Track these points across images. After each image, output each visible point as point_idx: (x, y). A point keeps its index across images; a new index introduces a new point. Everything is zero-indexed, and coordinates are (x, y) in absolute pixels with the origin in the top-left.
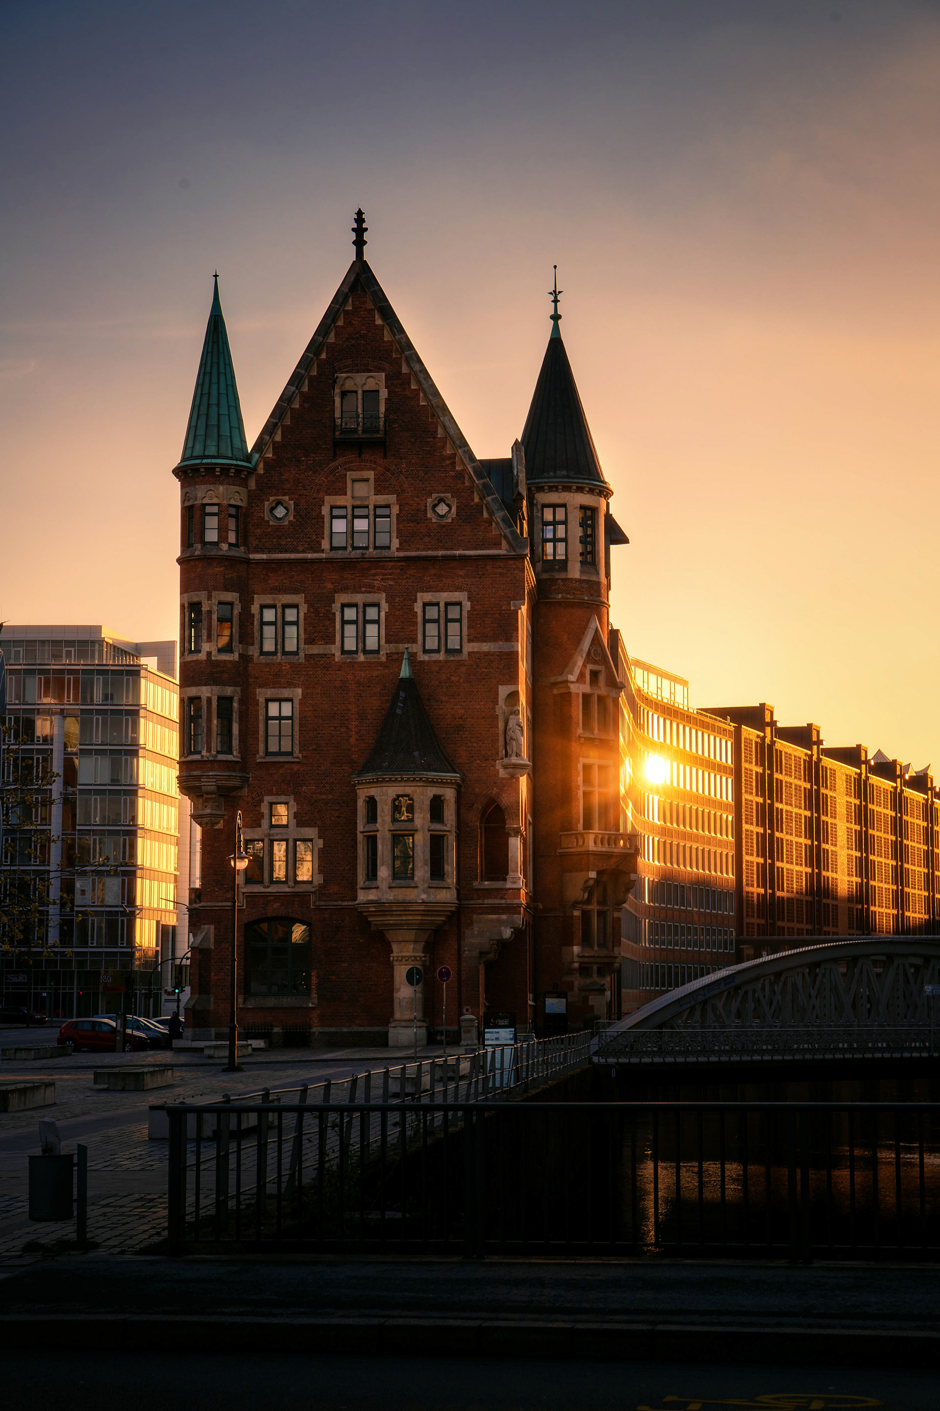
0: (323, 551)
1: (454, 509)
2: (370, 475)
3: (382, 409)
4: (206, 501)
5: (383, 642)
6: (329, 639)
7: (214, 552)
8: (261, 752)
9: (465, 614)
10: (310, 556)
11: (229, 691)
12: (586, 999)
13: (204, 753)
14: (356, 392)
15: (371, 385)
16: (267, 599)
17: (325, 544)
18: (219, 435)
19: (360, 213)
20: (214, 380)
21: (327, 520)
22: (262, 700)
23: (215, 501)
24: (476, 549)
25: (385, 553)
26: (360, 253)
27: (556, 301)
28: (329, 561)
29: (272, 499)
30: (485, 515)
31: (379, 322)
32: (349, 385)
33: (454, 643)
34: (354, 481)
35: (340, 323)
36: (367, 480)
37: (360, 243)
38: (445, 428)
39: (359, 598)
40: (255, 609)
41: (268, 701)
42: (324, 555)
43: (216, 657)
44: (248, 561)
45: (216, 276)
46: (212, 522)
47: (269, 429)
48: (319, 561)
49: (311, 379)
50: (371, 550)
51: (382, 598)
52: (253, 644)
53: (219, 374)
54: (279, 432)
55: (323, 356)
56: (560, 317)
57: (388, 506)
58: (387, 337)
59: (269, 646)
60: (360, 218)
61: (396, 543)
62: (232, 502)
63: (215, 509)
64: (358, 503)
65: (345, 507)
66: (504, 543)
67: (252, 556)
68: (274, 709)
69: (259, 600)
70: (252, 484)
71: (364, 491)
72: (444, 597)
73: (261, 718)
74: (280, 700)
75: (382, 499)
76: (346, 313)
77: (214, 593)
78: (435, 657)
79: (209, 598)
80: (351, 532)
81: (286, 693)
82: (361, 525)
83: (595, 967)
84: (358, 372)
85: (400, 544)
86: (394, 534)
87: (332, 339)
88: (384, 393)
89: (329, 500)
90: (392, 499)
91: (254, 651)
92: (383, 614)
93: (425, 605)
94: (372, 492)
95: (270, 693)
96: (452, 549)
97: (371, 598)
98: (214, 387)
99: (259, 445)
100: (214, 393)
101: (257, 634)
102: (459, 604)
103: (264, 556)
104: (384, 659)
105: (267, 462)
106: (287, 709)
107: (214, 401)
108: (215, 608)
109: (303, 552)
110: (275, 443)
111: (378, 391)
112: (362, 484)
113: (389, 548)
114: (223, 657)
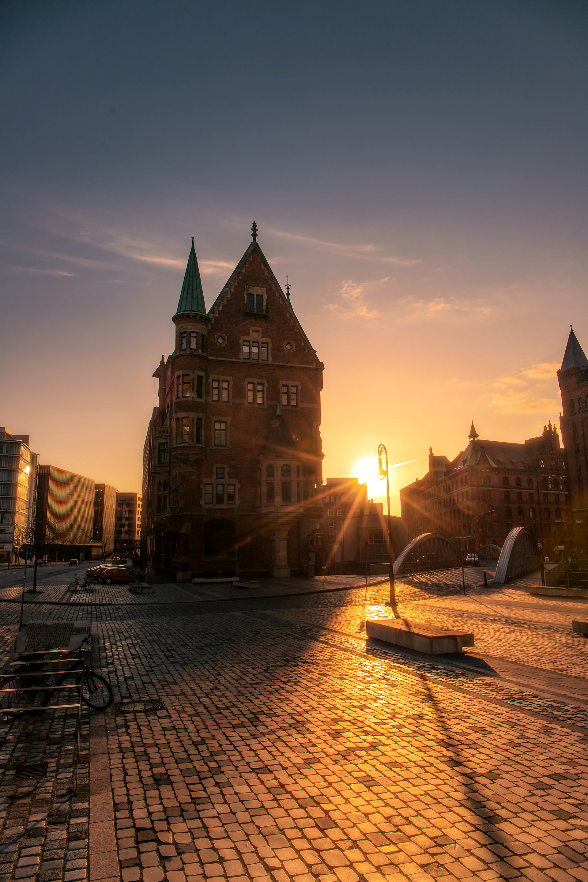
0: (240, 359)
1: (294, 347)
2: (260, 329)
3: (265, 303)
4: (192, 330)
5: (265, 400)
6: (244, 397)
7: (196, 353)
8: (213, 445)
9: (299, 391)
10: (234, 360)
11: (201, 415)
13: (190, 443)
14: (253, 295)
15: (260, 293)
16: (216, 377)
17: (241, 356)
18: (198, 303)
19: (254, 223)
20: (194, 279)
21: (242, 345)
22: (213, 421)
23: (196, 331)
24: (303, 365)
25: (266, 362)
26: (255, 239)
27: (288, 289)
28: (242, 363)
29: (218, 334)
30: (307, 351)
31: (263, 267)
32: (251, 291)
33: (294, 403)
34: (253, 331)
35: (247, 265)
36: (258, 331)
37: (254, 235)
38: (290, 314)
39: (256, 380)
40: (210, 380)
41: (216, 422)
42: (240, 361)
43: (197, 399)
44: (208, 360)
45: (193, 238)
46: (194, 340)
47: (216, 304)
48: (238, 363)
49: (235, 287)
50: (260, 360)
51: (265, 381)
52: (209, 396)
53: (196, 277)
54: (221, 306)
55: (240, 278)
56: (290, 294)
57: (267, 343)
58: (266, 274)
59: (215, 398)
60: (254, 225)
61: (270, 359)
62: (203, 333)
63: (195, 335)
64: (255, 340)
65: (249, 342)
66: (314, 363)
67: (209, 358)
68: (217, 426)
69: (212, 377)
70: (209, 327)
71: (254, 336)
72: (290, 383)
73: (213, 429)
74: (220, 422)
75: (265, 340)
76: (250, 262)
77: (196, 371)
78: (287, 408)
79: (193, 373)
80: (250, 352)
81: (223, 419)
82: (255, 350)
84: (255, 286)
85: (273, 359)
86: (270, 355)
87: (244, 271)
88: (265, 297)
89: (243, 338)
90: (269, 340)
91: (209, 399)
92: (265, 388)
93: (283, 386)
94: (261, 336)
95: (217, 418)
96: (294, 363)
97: (261, 381)
98: (195, 283)
99: (212, 311)
100: (195, 285)
101: (211, 392)
102: (296, 387)
103: (215, 358)
104: (266, 407)
105: (216, 318)
106: (223, 426)
107: (195, 288)
108: (196, 378)
109: (232, 358)
110: (219, 311)
111: (262, 296)
112: (257, 333)
113: (267, 360)
114: (199, 400)
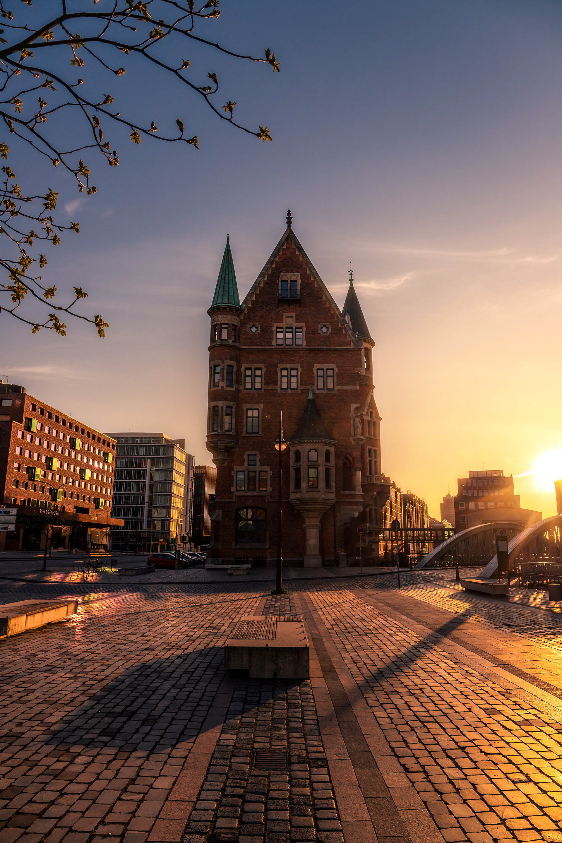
0: (273, 346)
1: (330, 330)
2: (294, 314)
3: (299, 288)
4: (222, 322)
5: (299, 384)
6: (275, 383)
7: (226, 343)
8: (245, 432)
9: (335, 373)
10: (267, 347)
11: (231, 404)
12: (371, 546)
13: (219, 431)
14: (287, 281)
15: (294, 278)
16: (248, 366)
17: (274, 343)
18: (229, 295)
19: (289, 211)
20: (227, 273)
21: (275, 332)
22: (245, 409)
23: (227, 322)
24: (340, 346)
25: (300, 347)
26: (289, 227)
27: (351, 274)
28: (275, 350)
29: (251, 323)
30: (344, 332)
31: (297, 253)
32: (285, 278)
33: (330, 386)
34: (287, 317)
35: (281, 253)
36: (292, 317)
37: (289, 223)
38: (326, 296)
39: (289, 366)
40: (242, 369)
41: (248, 409)
42: (273, 347)
43: (226, 388)
44: (240, 349)
45: (228, 234)
46: (225, 331)
47: (250, 295)
48: (272, 350)
49: (268, 275)
50: (294, 345)
51: (299, 366)
52: (241, 385)
53: (229, 271)
54: (254, 296)
55: (274, 266)
56: (353, 280)
57: (301, 328)
58: (301, 259)
59: (248, 386)
60: (289, 213)
61: (305, 343)
62: (234, 323)
63: (226, 326)
64: (289, 326)
65: (282, 328)
66: (352, 344)
67: (241, 347)
68: (250, 413)
69: (244, 366)
70: (242, 317)
71: (289, 321)
72: (326, 366)
73: (245, 417)
74: (253, 409)
75: (299, 324)
76: (284, 249)
77: (225, 361)
78: (322, 391)
79: (223, 363)
80: (285, 339)
81: (256, 406)
82: (289, 336)
83: (374, 532)
84: (288, 273)
85: (307, 343)
86: (304, 339)
87: (277, 259)
88: (299, 282)
89: (276, 325)
90: (303, 324)
91: (241, 388)
92: (299, 373)
93: (318, 369)
94: (294, 322)
95: (248, 406)
96: (330, 346)
97: (294, 366)
98: (227, 276)
99: (245, 302)
100: (227, 278)
101: (243, 381)
102: (333, 369)
103: (247, 347)
104: (300, 392)
105: (249, 309)
106: (256, 414)
107: (227, 281)
108: (226, 367)
109: (264, 346)
110: (252, 301)
111: (297, 281)
112: (290, 319)
113: (302, 345)
114: (229, 389)
